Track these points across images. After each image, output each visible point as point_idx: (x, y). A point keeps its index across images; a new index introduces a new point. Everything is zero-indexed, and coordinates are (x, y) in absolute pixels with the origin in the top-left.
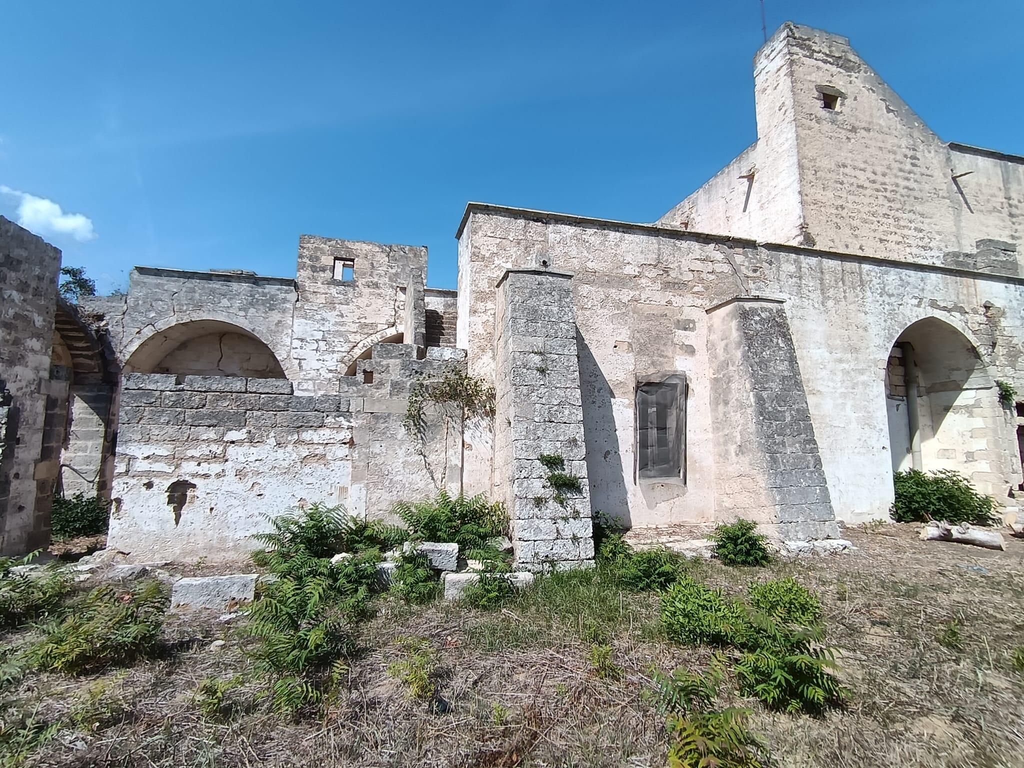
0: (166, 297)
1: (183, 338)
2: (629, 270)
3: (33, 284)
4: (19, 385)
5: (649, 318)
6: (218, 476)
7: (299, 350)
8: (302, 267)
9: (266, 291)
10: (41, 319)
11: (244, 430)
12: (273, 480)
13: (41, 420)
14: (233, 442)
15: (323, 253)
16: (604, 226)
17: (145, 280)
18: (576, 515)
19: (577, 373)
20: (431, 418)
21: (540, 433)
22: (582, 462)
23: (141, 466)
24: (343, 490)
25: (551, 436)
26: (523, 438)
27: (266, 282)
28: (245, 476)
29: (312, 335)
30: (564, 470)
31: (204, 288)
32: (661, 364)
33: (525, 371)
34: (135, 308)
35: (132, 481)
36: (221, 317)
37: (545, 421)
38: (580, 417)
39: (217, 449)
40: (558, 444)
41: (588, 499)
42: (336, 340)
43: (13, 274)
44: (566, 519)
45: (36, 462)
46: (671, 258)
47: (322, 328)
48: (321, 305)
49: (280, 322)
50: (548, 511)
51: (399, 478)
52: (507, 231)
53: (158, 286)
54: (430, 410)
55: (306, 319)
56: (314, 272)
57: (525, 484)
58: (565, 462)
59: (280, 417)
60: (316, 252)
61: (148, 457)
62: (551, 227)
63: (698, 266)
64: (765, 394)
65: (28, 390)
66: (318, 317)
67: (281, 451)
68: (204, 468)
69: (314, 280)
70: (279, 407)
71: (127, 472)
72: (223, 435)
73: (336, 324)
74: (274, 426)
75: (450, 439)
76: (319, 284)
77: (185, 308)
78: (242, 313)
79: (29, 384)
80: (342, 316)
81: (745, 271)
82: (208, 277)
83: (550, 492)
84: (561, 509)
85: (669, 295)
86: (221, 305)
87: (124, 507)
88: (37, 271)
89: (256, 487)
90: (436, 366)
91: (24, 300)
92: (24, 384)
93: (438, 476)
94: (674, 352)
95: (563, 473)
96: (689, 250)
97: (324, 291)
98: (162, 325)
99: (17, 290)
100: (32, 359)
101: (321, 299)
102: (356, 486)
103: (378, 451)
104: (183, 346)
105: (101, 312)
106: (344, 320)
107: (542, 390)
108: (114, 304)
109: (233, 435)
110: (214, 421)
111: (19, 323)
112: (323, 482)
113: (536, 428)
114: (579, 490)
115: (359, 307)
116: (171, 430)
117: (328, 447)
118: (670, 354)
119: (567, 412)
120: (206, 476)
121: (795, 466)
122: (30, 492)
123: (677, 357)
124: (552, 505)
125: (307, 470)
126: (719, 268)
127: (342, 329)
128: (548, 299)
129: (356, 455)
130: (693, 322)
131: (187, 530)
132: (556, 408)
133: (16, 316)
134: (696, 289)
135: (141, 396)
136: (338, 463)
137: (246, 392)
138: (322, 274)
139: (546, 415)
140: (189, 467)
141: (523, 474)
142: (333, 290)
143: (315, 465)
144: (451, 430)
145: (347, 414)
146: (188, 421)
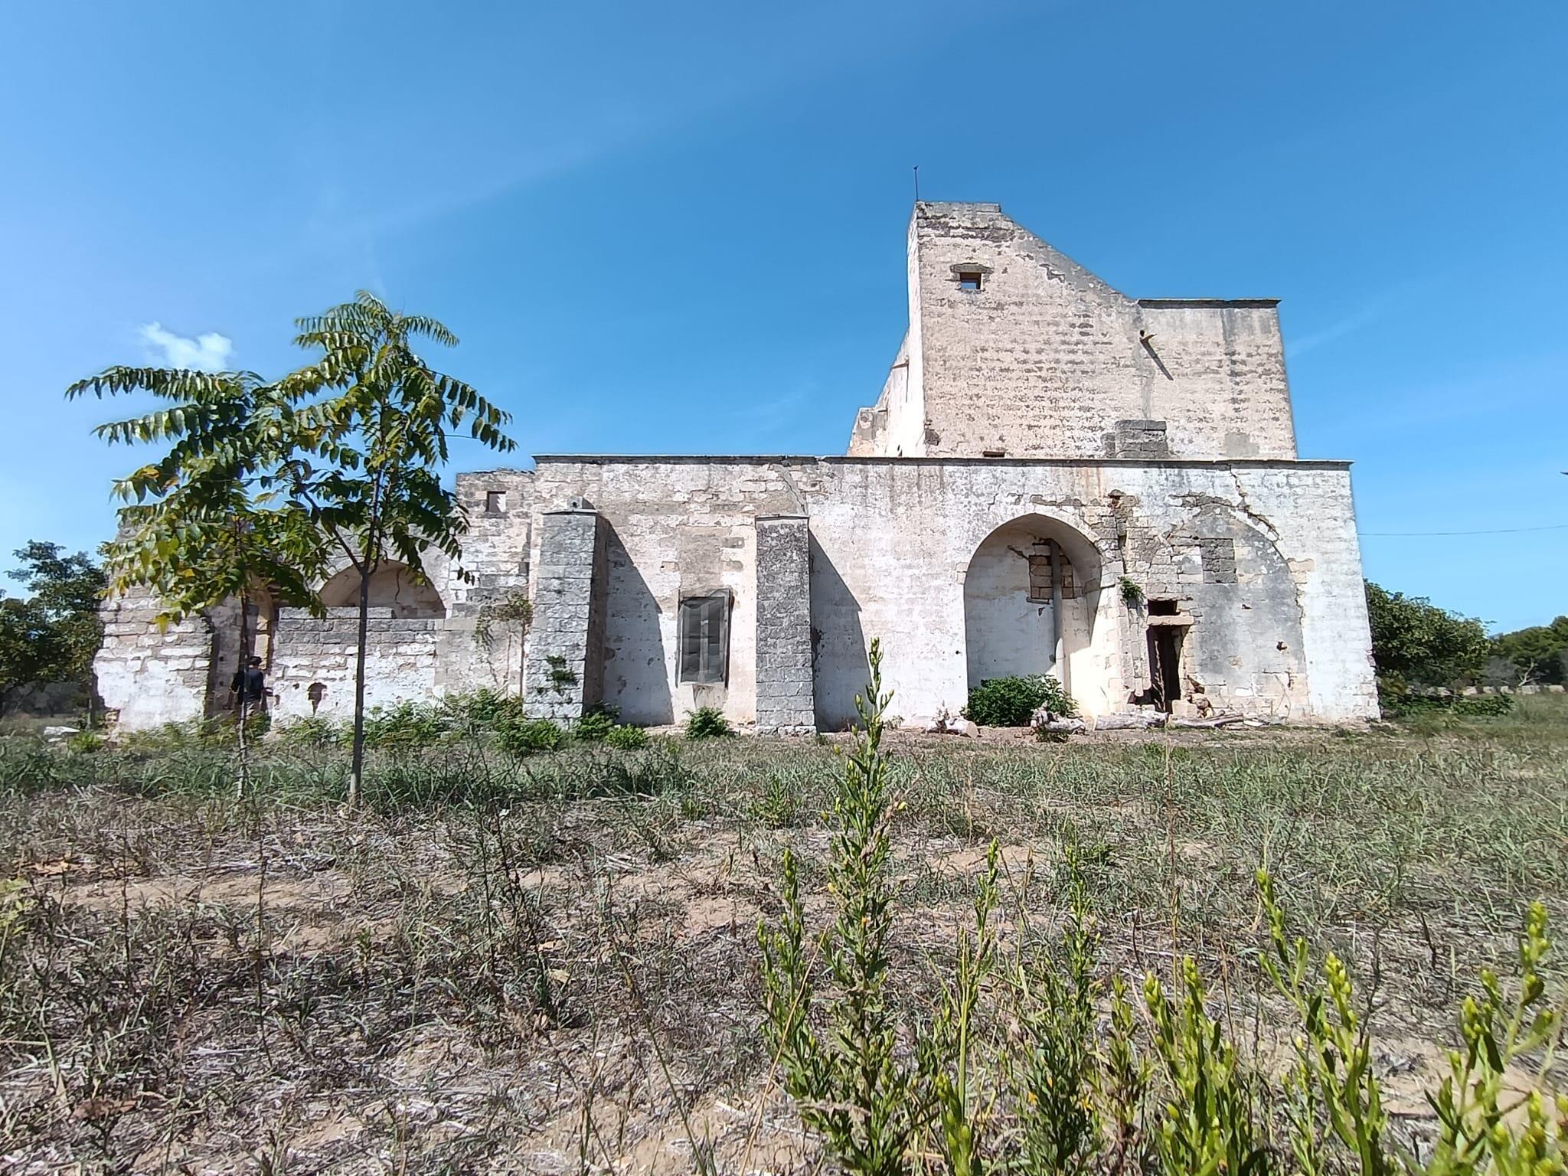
2: (678, 498)
4: (221, 619)
5: (696, 539)
6: (341, 679)
12: (379, 682)
13: (238, 645)
14: (351, 655)
15: (478, 489)
16: (654, 460)
18: (570, 701)
19: (589, 593)
20: (497, 633)
21: (549, 641)
22: (581, 662)
23: (292, 672)
24: (429, 690)
25: (559, 642)
26: (535, 644)
29: (467, 566)
30: (565, 667)
32: (707, 580)
33: (544, 592)
35: (286, 683)
37: (555, 631)
38: (586, 627)
39: (340, 660)
40: (564, 648)
41: (581, 689)
44: (561, 704)
46: (721, 482)
47: (476, 560)
48: (475, 538)
50: (548, 698)
52: (566, 475)
54: (496, 627)
56: (468, 507)
57: (532, 678)
58: (567, 662)
59: (386, 636)
60: (470, 489)
61: (296, 666)
62: (605, 467)
63: (751, 486)
64: (766, 603)
65: (228, 623)
66: (472, 549)
67: (384, 660)
68: (332, 674)
69: (469, 515)
71: (283, 676)
72: (345, 649)
73: (489, 555)
74: (379, 643)
75: (512, 649)
76: (474, 519)
79: (228, 619)
80: (494, 547)
81: (801, 486)
83: (551, 684)
84: (558, 696)
85: (718, 517)
87: (281, 701)
89: (367, 687)
90: (502, 591)
93: (501, 679)
94: (721, 568)
95: (564, 670)
96: (741, 473)
97: (477, 525)
101: (475, 532)
102: (437, 687)
103: (454, 660)
106: (496, 550)
107: (557, 607)
109: (351, 650)
110: (339, 640)
112: (414, 684)
113: (548, 636)
114: (574, 682)
115: (509, 537)
116: (310, 646)
117: (418, 657)
118: (716, 571)
119: (574, 624)
120: (334, 680)
121: (782, 665)
123: (724, 573)
124: (552, 694)
125: (402, 675)
126: (771, 487)
127: (494, 559)
128: (572, 534)
129: (438, 664)
130: (742, 539)
132: (566, 621)
134: (745, 509)
135: (292, 623)
136: (425, 669)
138: (476, 509)
139: (558, 625)
140: (322, 673)
141: (533, 671)
142: (486, 523)
143: (407, 671)
144: (513, 643)
145: (432, 633)
146: (322, 640)
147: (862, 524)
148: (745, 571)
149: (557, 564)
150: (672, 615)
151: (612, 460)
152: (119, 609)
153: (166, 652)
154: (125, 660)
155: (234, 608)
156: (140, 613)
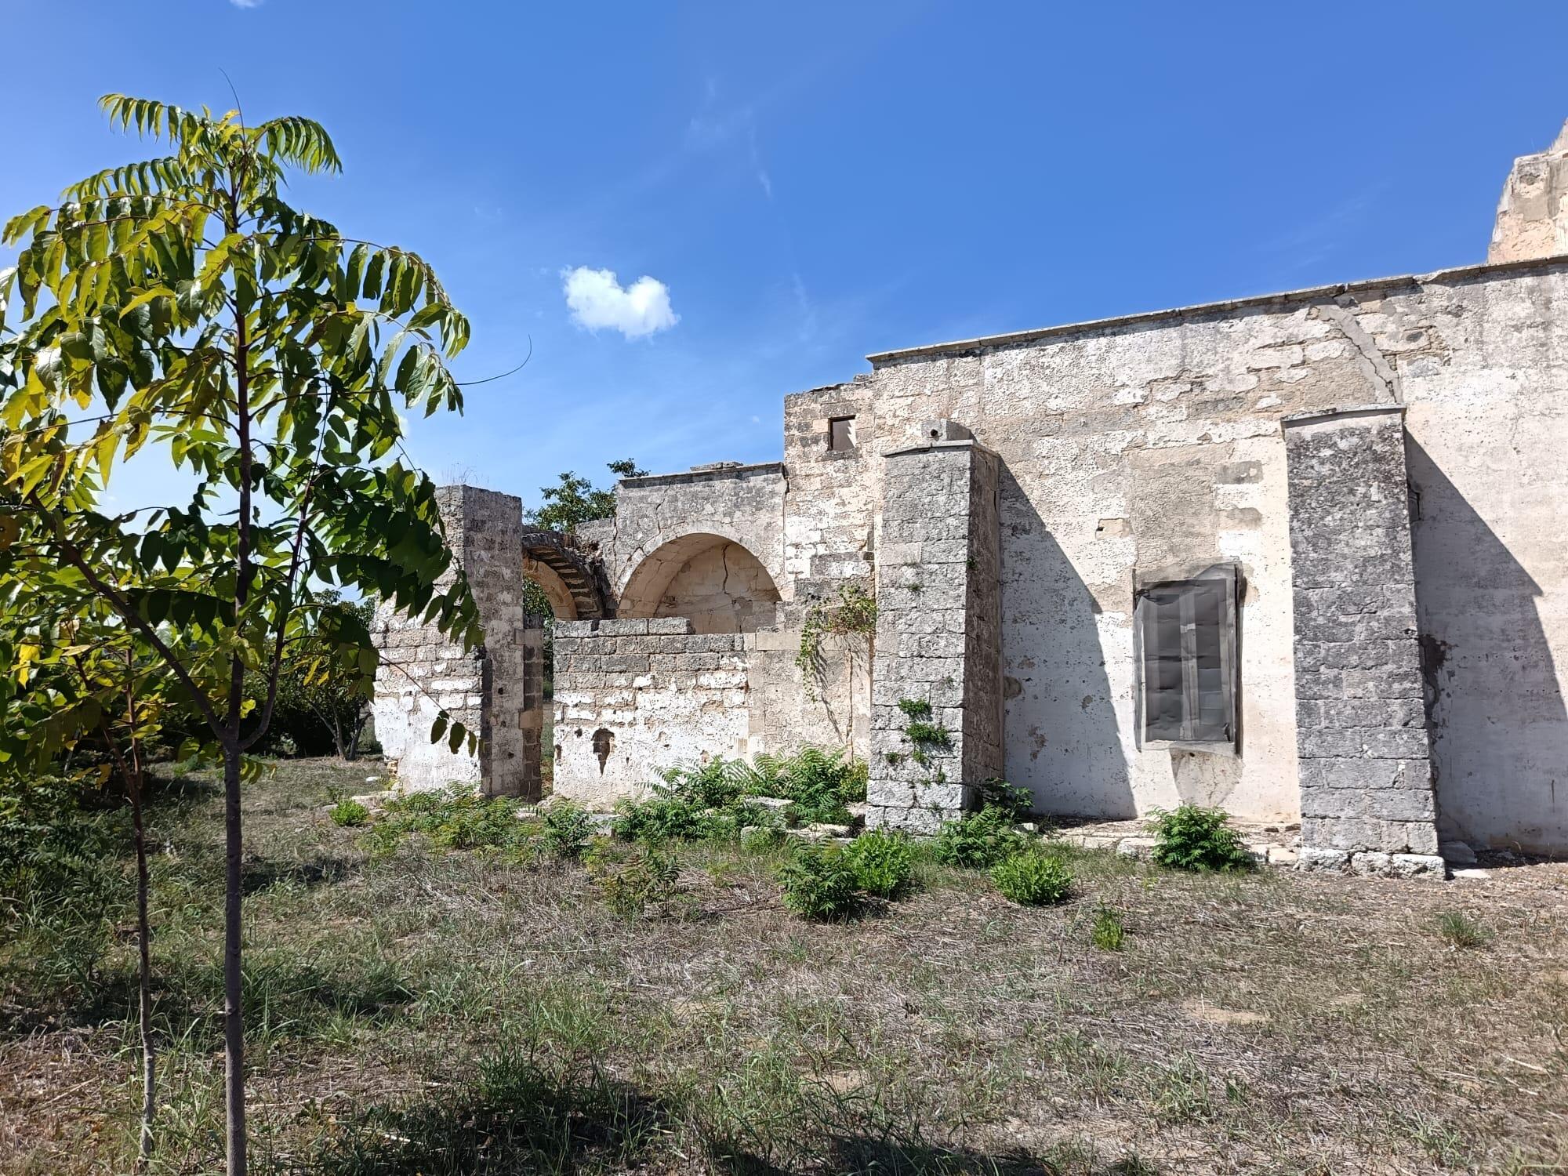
0: (650, 512)
1: (684, 558)
2: (1125, 397)
3: (498, 540)
4: (497, 638)
5: (1162, 473)
6: (631, 724)
7: (794, 561)
8: (790, 441)
9: (751, 484)
10: (509, 571)
11: (649, 676)
12: (677, 729)
13: (520, 669)
14: (640, 689)
15: (815, 417)
16: (1076, 333)
17: (630, 495)
18: (941, 780)
19: (964, 588)
20: (831, 654)
21: (904, 672)
22: (956, 710)
23: (572, 713)
24: (743, 742)
25: (919, 675)
26: (882, 678)
27: (749, 473)
28: (653, 724)
29: (808, 537)
30: (931, 719)
31: (685, 494)
32: (1188, 548)
33: (893, 590)
34: (624, 532)
35: (567, 729)
36: (706, 529)
37: (912, 656)
38: (961, 649)
39: (627, 695)
40: (927, 686)
41: (960, 759)
42: (838, 540)
43: (480, 535)
44: (927, 783)
45: (520, 711)
46: (1209, 357)
47: (820, 526)
48: (816, 493)
49: (769, 524)
50: (906, 771)
51: (799, 730)
52: (922, 382)
53: (642, 499)
54: (830, 644)
55: (799, 515)
56: (804, 447)
57: (880, 736)
58: (934, 710)
59: (681, 661)
60: (805, 417)
61: (576, 705)
62: (988, 360)
63: (1271, 358)
64: (1313, 595)
65: (505, 641)
66: (813, 511)
67: (682, 697)
68: (619, 717)
69: (805, 457)
70: (677, 648)
71: (563, 719)
72: (633, 680)
73: (837, 516)
74: (674, 670)
75: (855, 680)
76: (813, 464)
77: (669, 522)
78: (727, 520)
79: (505, 636)
80: (843, 504)
81: (1384, 343)
82: (688, 479)
83: (909, 748)
84: (922, 770)
85: (1204, 425)
86: (705, 512)
87: (563, 754)
88: (500, 525)
89: (663, 736)
90: (835, 586)
91: (492, 557)
92: (500, 636)
93: (843, 728)
94: (1215, 525)
95: (929, 724)
96: (1249, 334)
97: (818, 472)
98: (650, 548)
99: (485, 549)
100: (505, 612)
101: (816, 483)
102: (752, 738)
103: (774, 697)
104: (687, 566)
105: (595, 540)
106: (846, 509)
107: (914, 614)
108: (605, 529)
109: (641, 681)
110: (624, 667)
111: (490, 580)
112: (723, 733)
113: (900, 665)
114: (946, 744)
115: (864, 487)
116: (591, 677)
117: (725, 692)
118: (1207, 530)
119: (942, 643)
120: (621, 724)
121: (1355, 722)
122: (517, 740)
123: (1222, 533)
124: (911, 764)
125: (706, 719)
126: (1315, 353)
127: (845, 523)
128: (933, 487)
129: (751, 702)
130: (1258, 465)
131: (610, 779)
132: (928, 638)
133: (487, 574)
134: (1263, 403)
135: (568, 643)
136: (736, 711)
137: (648, 634)
138: (815, 448)
139: (915, 647)
140: (607, 715)
141: (879, 724)
142: (830, 468)
143: (714, 713)
144: (856, 670)
145: (742, 654)
146: (604, 667)
147: (1540, 406)
148: (1266, 526)
149: (910, 539)
150: (1121, 617)
151: (998, 345)
152: (387, 630)
153: (437, 685)
154: (397, 696)
155: (511, 621)
156: (407, 635)
